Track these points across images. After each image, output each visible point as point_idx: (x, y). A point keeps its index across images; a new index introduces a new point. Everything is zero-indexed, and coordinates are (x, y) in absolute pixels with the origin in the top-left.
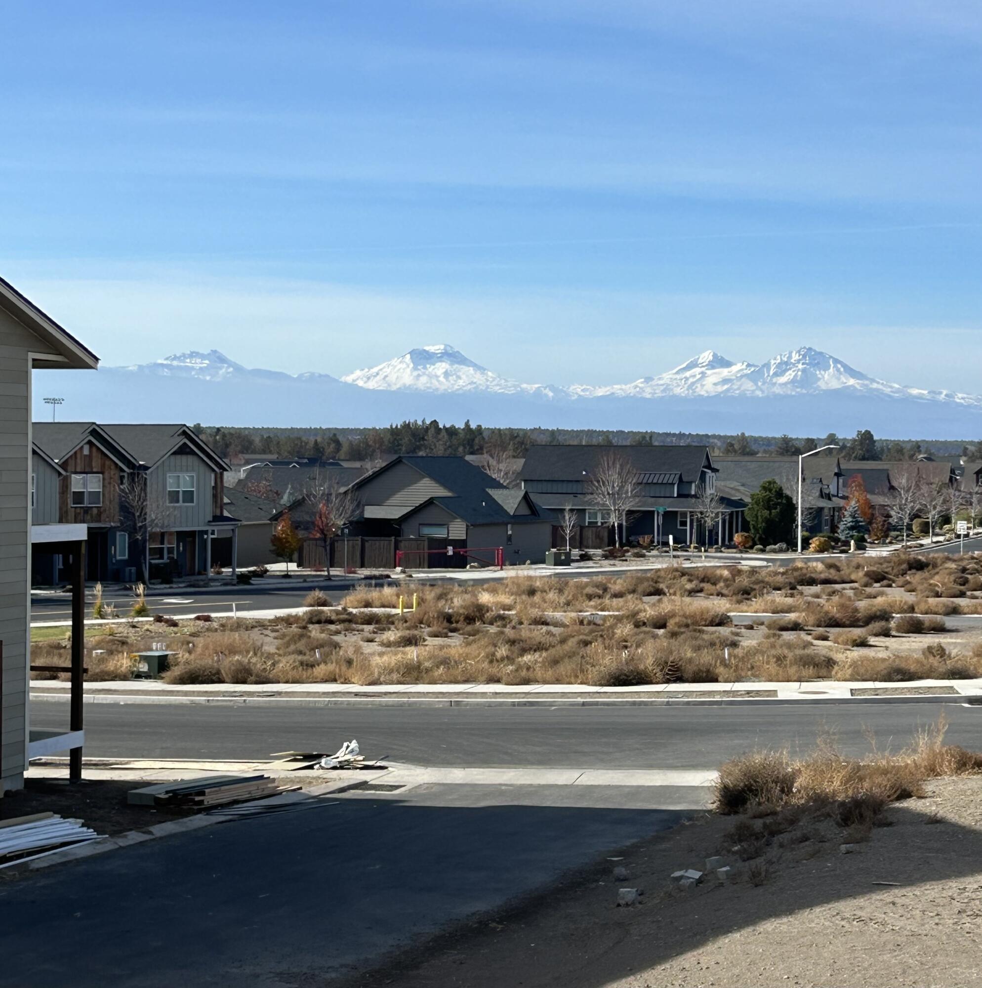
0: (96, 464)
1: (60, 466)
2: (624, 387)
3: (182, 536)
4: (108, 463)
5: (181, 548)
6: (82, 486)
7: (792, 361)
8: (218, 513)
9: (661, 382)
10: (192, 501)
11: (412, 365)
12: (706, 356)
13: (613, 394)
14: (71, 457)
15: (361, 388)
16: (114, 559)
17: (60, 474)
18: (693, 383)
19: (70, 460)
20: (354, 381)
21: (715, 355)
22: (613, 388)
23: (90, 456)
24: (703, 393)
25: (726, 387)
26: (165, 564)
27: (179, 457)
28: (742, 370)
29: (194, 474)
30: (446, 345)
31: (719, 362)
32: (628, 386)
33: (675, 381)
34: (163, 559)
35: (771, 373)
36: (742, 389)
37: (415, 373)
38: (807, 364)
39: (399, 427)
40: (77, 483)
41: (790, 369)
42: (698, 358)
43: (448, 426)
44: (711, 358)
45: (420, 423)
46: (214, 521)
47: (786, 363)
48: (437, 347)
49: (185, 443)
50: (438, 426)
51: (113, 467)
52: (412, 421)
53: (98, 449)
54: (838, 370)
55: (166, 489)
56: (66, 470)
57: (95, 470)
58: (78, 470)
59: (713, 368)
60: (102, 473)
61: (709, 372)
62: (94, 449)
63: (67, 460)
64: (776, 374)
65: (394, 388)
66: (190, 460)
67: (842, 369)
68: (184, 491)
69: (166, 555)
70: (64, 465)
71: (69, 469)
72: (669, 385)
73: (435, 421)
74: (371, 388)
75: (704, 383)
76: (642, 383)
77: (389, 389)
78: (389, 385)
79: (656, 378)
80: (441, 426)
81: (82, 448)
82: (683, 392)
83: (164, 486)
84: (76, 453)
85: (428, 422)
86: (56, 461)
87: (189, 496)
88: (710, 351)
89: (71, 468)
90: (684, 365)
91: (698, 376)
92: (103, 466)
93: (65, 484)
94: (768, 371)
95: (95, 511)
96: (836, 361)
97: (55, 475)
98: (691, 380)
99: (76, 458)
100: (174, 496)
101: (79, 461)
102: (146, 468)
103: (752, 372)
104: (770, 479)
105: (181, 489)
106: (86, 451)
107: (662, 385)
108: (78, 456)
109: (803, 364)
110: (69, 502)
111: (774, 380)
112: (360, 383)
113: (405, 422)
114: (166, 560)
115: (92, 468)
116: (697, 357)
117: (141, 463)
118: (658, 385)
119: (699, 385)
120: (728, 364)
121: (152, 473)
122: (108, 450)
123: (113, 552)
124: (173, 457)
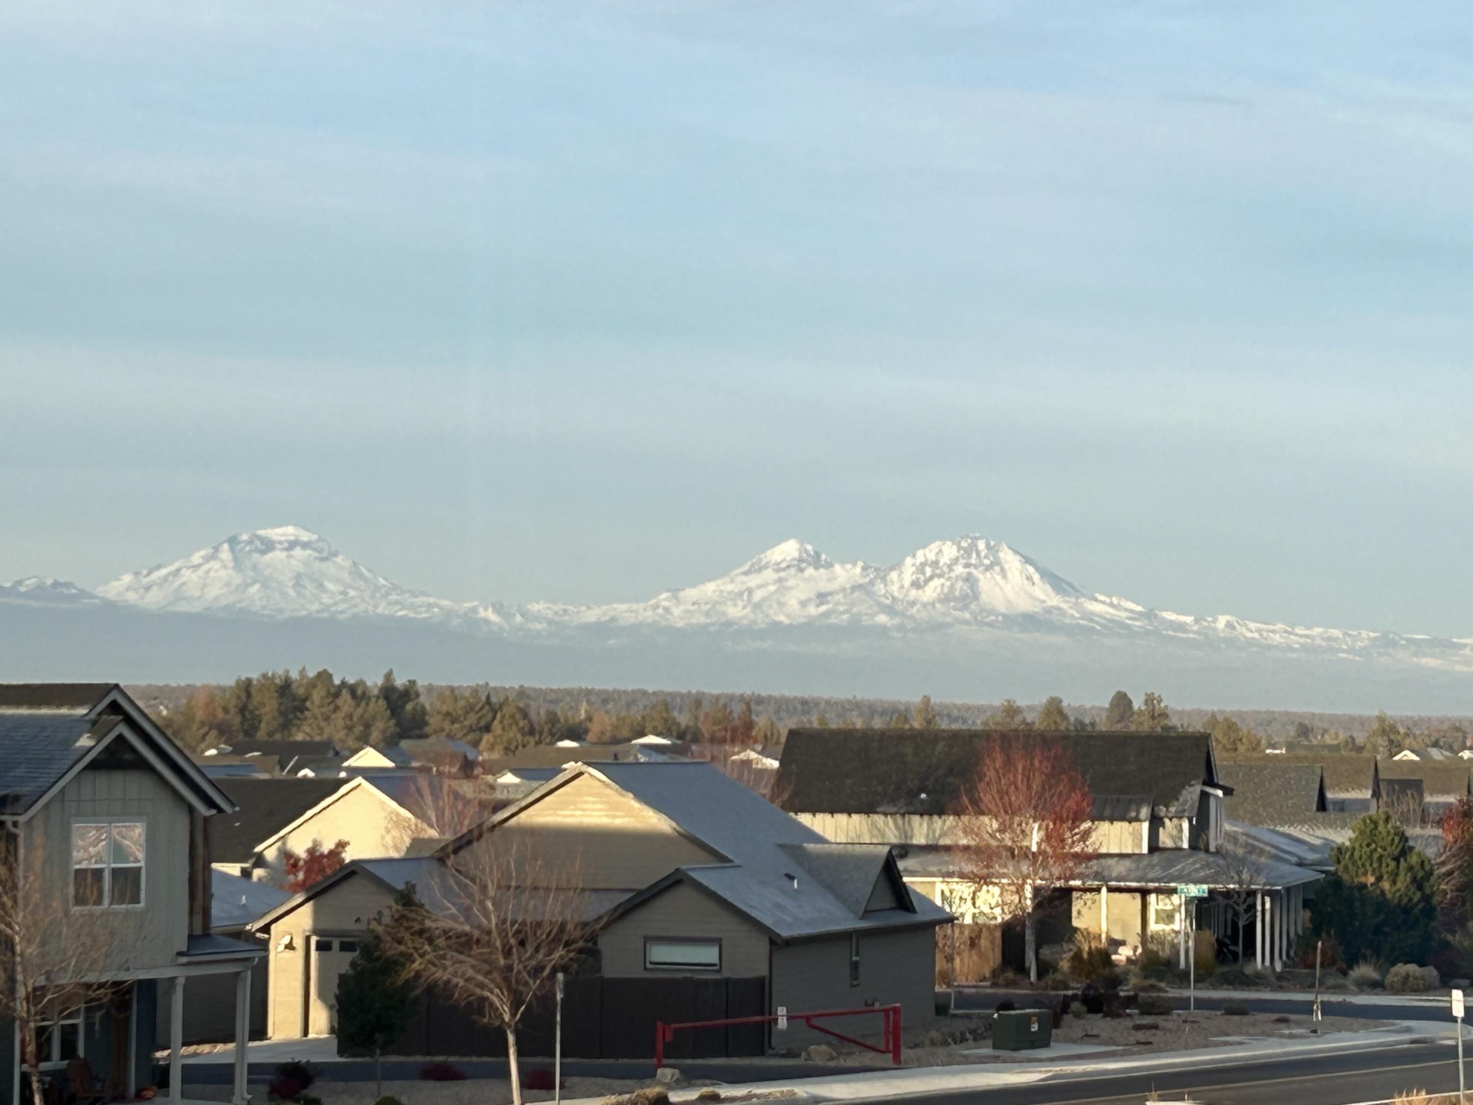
5: (97, 1028)
8: (198, 929)
10: (136, 899)
13: (613, 619)
24: (782, 618)
29: (143, 824)
34: (50, 1059)
36: (855, 610)
46: (189, 950)
49: (120, 738)
55: (69, 864)
66: (132, 783)
68: (115, 871)
69: (56, 1049)
72: (719, 603)
75: (783, 600)
82: (745, 616)
83: (65, 857)
98: (759, 594)
100: (89, 886)
105: (107, 866)
107: (706, 603)
114: (56, 1061)
118: (697, 603)
119: (774, 604)
121: (31, 820)
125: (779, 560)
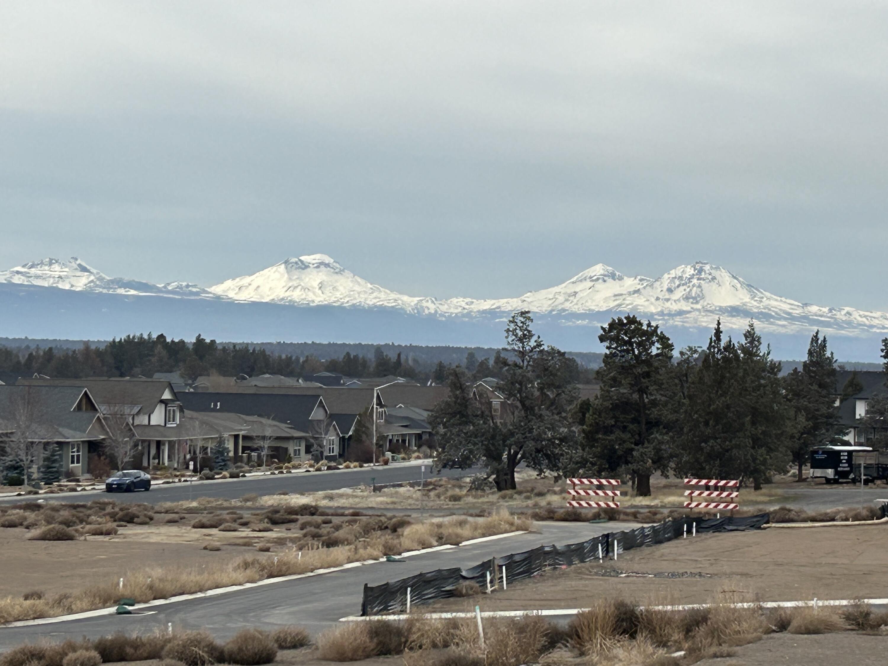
11: (286, 276)
13: (499, 307)
18: (584, 298)
20: (224, 291)
24: (594, 308)
28: (634, 285)
36: (635, 304)
39: (123, 340)
45: (146, 337)
50: (165, 340)
52: (138, 334)
54: (735, 286)
61: (600, 286)
64: (670, 290)
73: (162, 335)
75: (594, 298)
80: (169, 340)
85: (154, 336)
98: (581, 295)
111: (668, 296)
112: (231, 294)
113: (129, 336)
125: (592, 275)
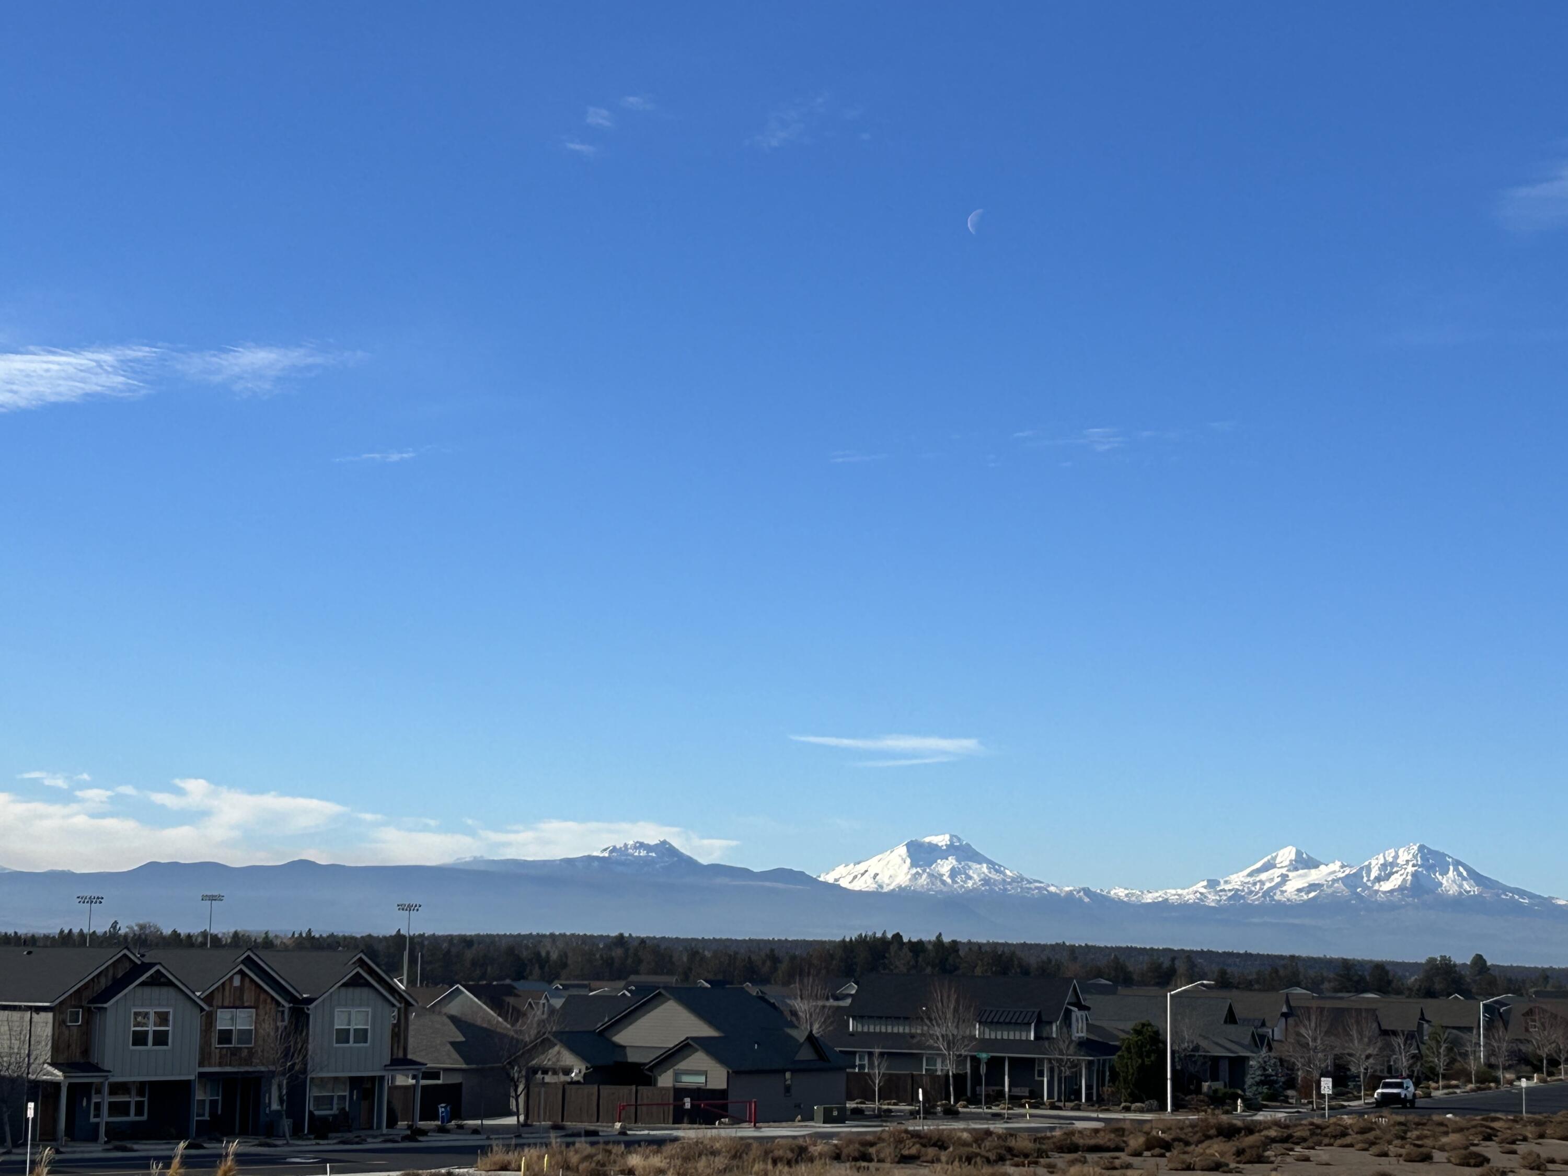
0: (248, 997)
1: (202, 1000)
2: (1180, 891)
3: (355, 1082)
4: (262, 996)
5: (355, 1097)
6: (230, 1022)
7: (1399, 861)
8: (401, 1055)
9: (1227, 887)
10: (366, 1042)
11: (908, 861)
12: (1287, 855)
13: (1165, 900)
14: (217, 988)
15: (845, 889)
16: (268, 1109)
17: (202, 1009)
18: (1271, 889)
19: (216, 992)
20: (836, 880)
21: (1299, 853)
22: (1166, 893)
23: (241, 989)
24: (1283, 901)
25: (1312, 895)
26: (334, 1116)
27: (351, 990)
28: (1334, 872)
29: (370, 1010)
30: (952, 836)
31: (1304, 862)
32: (1187, 891)
33: (1247, 886)
34: (331, 1109)
35: (1372, 878)
37: (914, 871)
38: (1420, 866)
40: (224, 1020)
41: (1397, 872)
42: (1276, 856)
43: (914, 940)
44: (1293, 856)
45: (879, 936)
46: (392, 1064)
47: (1393, 864)
48: (940, 838)
49: (358, 973)
50: (901, 940)
51: (269, 1000)
53: (252, 980)
54: (1460, 874)
55: (333, 1025)
56: (210, 1005)
57: (246, 1004)
58: (226, 1004)
59: (1296, 869)
60: (256, 1007)
61: (1291, 875)
62: (247, 980)
63: (212, 992)
64: (1378, 879)
65: (886, 890)
66: (365, 992)
67: (1465, 874)
68: (355, 1030)
69: (335, 1107)
70: (209, 999)
71: (215, 1003)
72: (1238, 890)
73: (899, 933)
74: (857, 889)
75: (1284, 888)
76: (1205, 887)
77: (880, 890)
78: (881, 887)
79: (1222, 882)
80: (905, 940)
81: (231, 978)
82: (1258, 899)
83: (332, 1023)
84: (223, 984)
85: (889, 936)
86: (198, 994)
87: (362, 1035)
88: (1290, 848)
89: (218, 1001)
90: (1258, 865)
91: (1278, 880)
92: (257, 1000)
93: (209, 1020)
94: (1368, 875)
95: (245, 1053)
96: (1457, 863)
97: (198, 1011)
98: (1268, 885)
99: (224, 989)
100: (343, 1036)
101: (227, 993)
102: (310, 1001)
103: (1347, 876)
104: (1143, 1021)
105: (353, 1027)
106: (237, 982)
107: (1230, 890)
108: (227, 988)
109: (1414, 866)
110: (213, 1040)
111: (1376, 887)
112: (844, 883)
114: (335, 1111)
115: (243, 1003)
116: (1274, 855)
117: (305, 996)
118: (1223, 890)
119: (1278, 893)
120: (1314, 865)
121: (316, 1007)
122: (263, 980)
123: (267, 1101)
124: (343, 990)
